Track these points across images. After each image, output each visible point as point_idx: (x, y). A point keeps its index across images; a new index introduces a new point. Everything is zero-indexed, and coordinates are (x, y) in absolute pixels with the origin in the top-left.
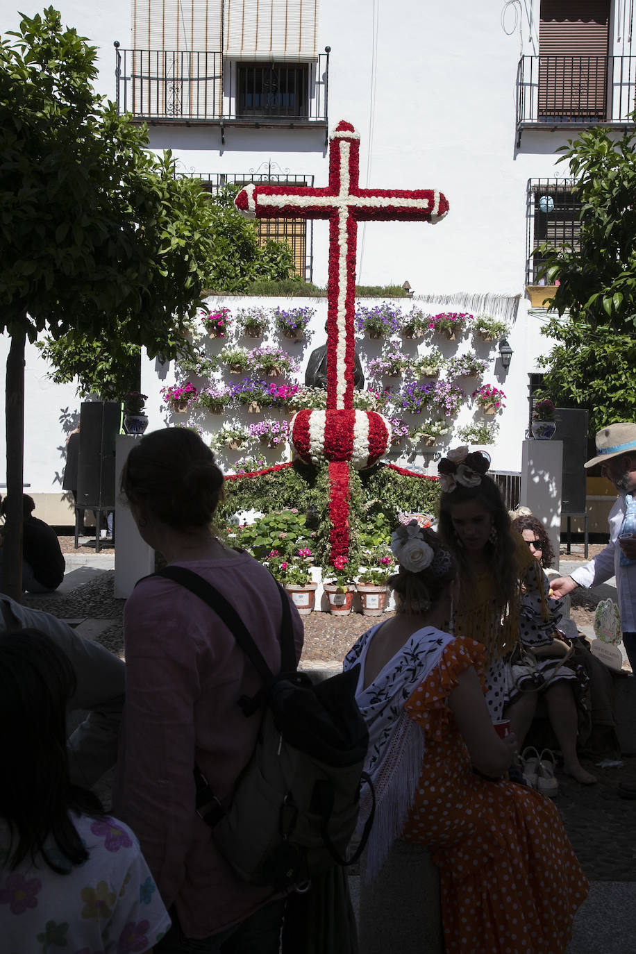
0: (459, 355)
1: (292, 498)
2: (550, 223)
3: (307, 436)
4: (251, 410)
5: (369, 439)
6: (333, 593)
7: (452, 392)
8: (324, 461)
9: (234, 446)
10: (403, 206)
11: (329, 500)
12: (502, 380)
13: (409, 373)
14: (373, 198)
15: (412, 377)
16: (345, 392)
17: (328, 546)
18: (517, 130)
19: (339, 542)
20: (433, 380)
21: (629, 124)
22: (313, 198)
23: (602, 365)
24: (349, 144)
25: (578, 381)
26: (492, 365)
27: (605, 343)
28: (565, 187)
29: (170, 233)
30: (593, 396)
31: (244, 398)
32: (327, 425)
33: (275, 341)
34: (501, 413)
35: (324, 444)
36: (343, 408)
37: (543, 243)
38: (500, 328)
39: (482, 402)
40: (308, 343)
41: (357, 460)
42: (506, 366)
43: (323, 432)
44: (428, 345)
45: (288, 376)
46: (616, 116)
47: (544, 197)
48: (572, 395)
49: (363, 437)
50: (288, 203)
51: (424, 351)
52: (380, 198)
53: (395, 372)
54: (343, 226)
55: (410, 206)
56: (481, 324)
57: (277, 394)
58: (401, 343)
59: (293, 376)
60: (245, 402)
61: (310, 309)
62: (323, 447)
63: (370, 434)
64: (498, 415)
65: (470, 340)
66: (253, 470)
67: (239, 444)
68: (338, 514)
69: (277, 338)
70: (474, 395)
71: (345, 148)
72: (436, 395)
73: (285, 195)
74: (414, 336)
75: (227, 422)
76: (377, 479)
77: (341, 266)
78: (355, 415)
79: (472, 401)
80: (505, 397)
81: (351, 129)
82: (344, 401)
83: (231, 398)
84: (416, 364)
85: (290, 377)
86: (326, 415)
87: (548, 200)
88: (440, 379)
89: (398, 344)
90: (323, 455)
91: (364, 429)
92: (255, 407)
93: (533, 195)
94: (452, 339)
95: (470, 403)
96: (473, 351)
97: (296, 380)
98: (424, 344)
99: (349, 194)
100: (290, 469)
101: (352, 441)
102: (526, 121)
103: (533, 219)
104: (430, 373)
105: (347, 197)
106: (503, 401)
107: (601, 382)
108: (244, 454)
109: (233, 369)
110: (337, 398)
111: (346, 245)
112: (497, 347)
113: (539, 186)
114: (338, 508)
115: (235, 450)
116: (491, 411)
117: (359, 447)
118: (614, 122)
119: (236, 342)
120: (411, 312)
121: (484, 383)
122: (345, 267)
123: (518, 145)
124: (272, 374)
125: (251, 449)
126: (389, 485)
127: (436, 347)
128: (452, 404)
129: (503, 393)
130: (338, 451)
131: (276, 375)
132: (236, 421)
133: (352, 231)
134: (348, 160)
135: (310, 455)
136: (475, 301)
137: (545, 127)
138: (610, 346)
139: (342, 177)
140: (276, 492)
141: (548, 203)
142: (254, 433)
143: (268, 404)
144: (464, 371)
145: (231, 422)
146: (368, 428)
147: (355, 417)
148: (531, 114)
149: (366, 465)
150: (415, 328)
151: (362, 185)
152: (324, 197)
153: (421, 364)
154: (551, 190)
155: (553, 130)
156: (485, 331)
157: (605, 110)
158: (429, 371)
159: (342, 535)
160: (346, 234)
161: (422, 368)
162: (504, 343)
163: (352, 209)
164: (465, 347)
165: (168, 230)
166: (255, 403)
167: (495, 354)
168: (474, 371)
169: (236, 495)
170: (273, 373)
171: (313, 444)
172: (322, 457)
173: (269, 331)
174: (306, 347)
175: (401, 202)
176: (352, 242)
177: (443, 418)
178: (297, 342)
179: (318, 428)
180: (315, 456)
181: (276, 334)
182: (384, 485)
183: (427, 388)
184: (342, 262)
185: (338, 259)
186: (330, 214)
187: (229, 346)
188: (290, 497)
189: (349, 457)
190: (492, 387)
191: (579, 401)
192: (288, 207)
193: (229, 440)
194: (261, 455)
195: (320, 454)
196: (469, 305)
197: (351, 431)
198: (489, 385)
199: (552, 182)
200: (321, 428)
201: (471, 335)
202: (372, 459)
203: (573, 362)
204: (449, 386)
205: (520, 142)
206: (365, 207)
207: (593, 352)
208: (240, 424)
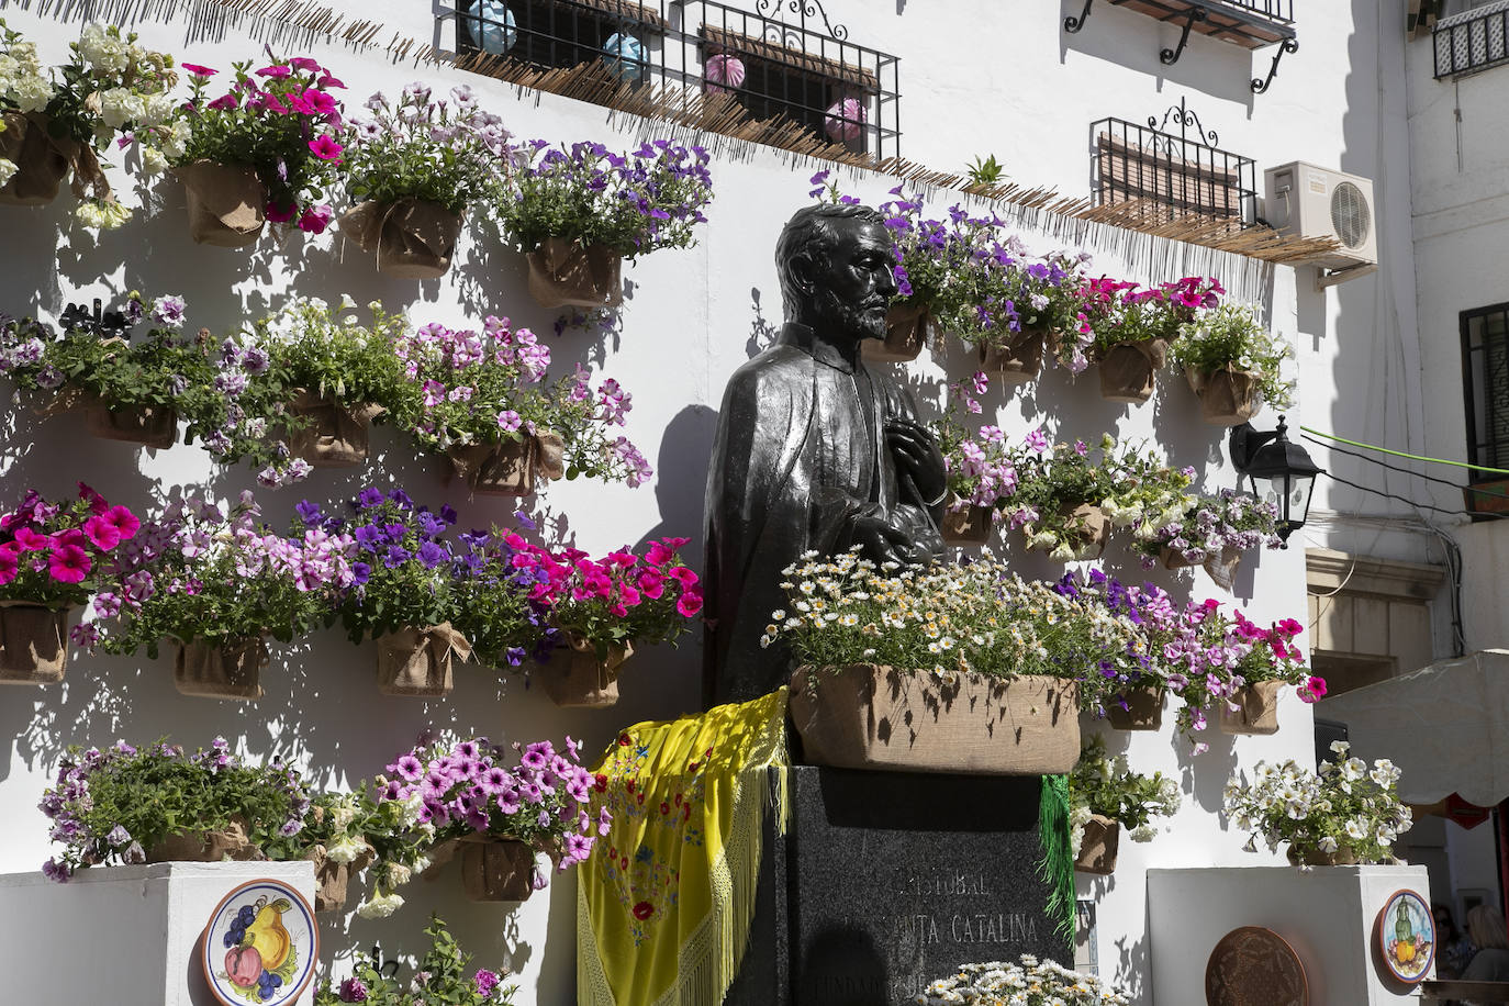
33: (469, 304)
40: (609, 341)
44: (1028, 411)
58: (943, 388)
65: (1150, 408)
69: (476, 292)
85: (540, 506)
89: (935, 393)
97: (562, 523)
98: (1015, 404)
112: (1224, 447)
119: (289, 279)
121: (1198, 597)
132: (287, 738)
178: (559, 323)
187: (255, 297)
194: (446, 934)
198: (1214, 604)
208: (307, 756)
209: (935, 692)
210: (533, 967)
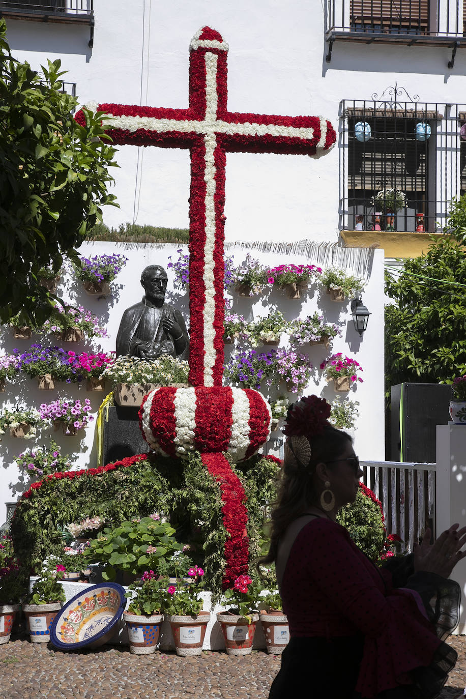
0: (303, 316)
1: (149, 501)
2: (368, 155)
3: (173, 421)
4: (42, 385)
5: (250, 424)
6: (232, 625)
7: (299, 364)
8: (193, 452)
9: (20, 433)
10: (283, 135)
11: (222, 503)
12: (355, 348)
13: (243, 338)
14: (247, 124)
15: (246, 344)
16: (214, 364)
17: (223, 563)
18: (326, 40)
19: (235, 557)
20: (273, 347)
21: (459, 39)
22: (173, 121)
23: (446, 329)
24: (217, 56)
25: (417, 349)
26: (344, 329)
27: (450, 303)
28: (385, 111)
29: (64, 165)
30: (437, 367)
31: (34, 370)
32: (198, 407)
33: (72, 298)
34: (355, 389)
35: (194, 430)
36: (211, 385)
37: (358, 179)
38: (354, 285)
39: (334, 376)
40: (115, 301)
41: (235, 450)
42: (361, 331)
43: (193, 415)
44: (265, 303)
45: (89, 342)
46: (443, 28)
47: (359, 123)
48: (410, 366)
49: (243, 422)
50: (141, 126)
51: (260, 311)
52: (255, 125)
53: (229, 337)
54: (210, 157)
55: (291, 136)
56: (331, 279)
57: (78, 365)
59: (96, 341)
60: (33, 375)
61: (121, 257)
62: (194, 434)
63: (251, 417)
64: (351, 391)
65: (315, 299)
66: (46, 464)
67: (26, 430)
68: (235, 522)
69: (74, 293)
70: (322, 366)
71: (211, 60)
72: (280, 366)
73: (138, 116)
74: (251, 293)
75: (9, 401)
76: (254, 473)
77: (207, 207)
78: (232, 394)
79: (320, 375)
80: (361, 369)
81: (219, 37)
82: (213, 376)
83: (17, 370)
84: (253, 328)
85: (92, 343)
86: (196, 393)
87: (365, 126)
88: (280, 346)
90: (192, 444)
91: (244, 412)
92: (48, 381)
93: (346, 120)
94: (296, 296)
95: (317, 377)
96: (320, 313)
97: (99, 347)
98: (260, 303)
99: (218, 118)
100: (145, 463)
101: (229, 426)
102: (337, 30)
103: (347, 149)
104: (273, 339)
105: (214, 122)
106: (359, 374)
107: (447, 350)
108: (30, 443)
109: (19, 332)
110: (205, 371)
111: (214, 182)
112: (349, 307)
113: (354, 110)
114: (235, 513)
115: (22, 438)
116: (344, 387)
117: (239, 434)
118: (440, 35)
120: (244, 263)
121: (334, 352)
122: (213, 208)
123: (328, 58)
124: (71, 340)
125: (40, 437)
126: (270, 482)
127: (274, 307)
128: (300, 378)
129: (358, 364)
130: (211, 439)
131: (75, 340)
132: (20, 400)
133: (220, 163)
134: (215, 76)
135: (176, 445)
136: (321, 250)
137: (360, 38)
138: (457, 306)
139: (208, 97)
140: (127, 494)
141: (363, 129)
142: (46, 416)
143: (64, 378)
144: (314, 337)
145: (13, 401)
146: (248, 410)
147: (233, 396)
148: (343, 22)
149: (244, 456)
150: (253, 283)
151: (231, 108)
152: (186, 121)
153: (259, 328)
154: (368, 114)
155: (368, 42)
156: (337, 288)
157: (428, 21)
158: (269, 335)
159: (240, 548)
160: (214, 168)
161: (262, 333)
162: (357, 303)
163: (220, 137)
164: (310, 308)
165: (62, 161)
166: (48, 377)
167: (346, 316)
168: (325, 336)
169: (74, 498)
170: (72, 338)
171: (181, 431)
172: (191, 447)
173: (65, 285)
174: (112, 305)
175: (280, 131)
176: (220, 178)
177: (285, 395)
178: (99, 298)
179: (186, 410)
180: (182, 446)
181: (73, 288)
182: (263, 483)
183: (268, 358)
184: (209, 202)
185: (204, 199)
186: (193, 143)
188: (146, 499)
189: (226, 446)
190: (343, 357)
191: (419, 373)
192: (141, 131)
193: (14, 424)
194: (55, 444)
195: (188, 443)
196: (314, 256)
197: (228, 413)
198: (339, 354)
199: (369, 105)
200: (190, 411)
201: (317, 293)
202: (251, 449)
203: (409, 326)
204: (293, 356)
205: (330, 54)
206: (237, 135)
207: (436, 313)
208: (25, 404)
209: (142, 389)
210: (89, 452)
